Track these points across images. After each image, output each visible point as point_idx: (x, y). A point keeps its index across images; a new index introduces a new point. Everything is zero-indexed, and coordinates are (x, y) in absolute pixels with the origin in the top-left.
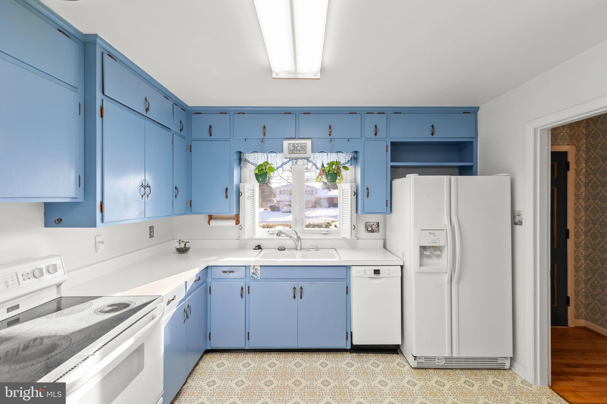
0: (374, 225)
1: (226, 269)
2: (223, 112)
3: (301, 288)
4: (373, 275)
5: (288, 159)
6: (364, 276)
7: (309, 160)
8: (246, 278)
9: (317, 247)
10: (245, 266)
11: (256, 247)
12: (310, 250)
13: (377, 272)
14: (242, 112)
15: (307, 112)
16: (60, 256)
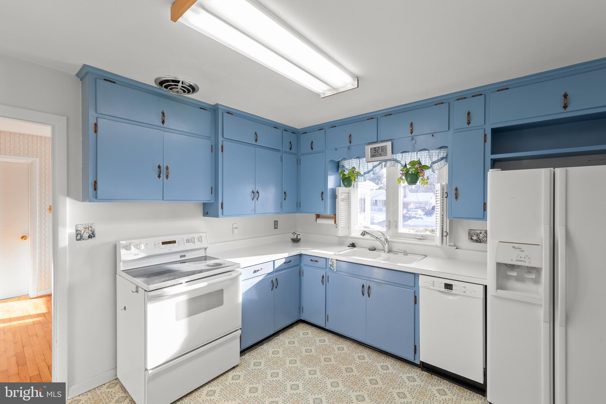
0: (481, 233)
1: (313, 259)
2: (320, 128)
3: (369, 287)
4: (443, 289)
5: (378, 162)
6: (432, 287)
7: (399, 161)
8: (326, 268)
9: (404, 251)
10: (326, 258)
11: (350, 244)
12: (398, 254)
13: (448, 287)
14: (333, 125)
15: (389, 114)
16: (206, 233)
